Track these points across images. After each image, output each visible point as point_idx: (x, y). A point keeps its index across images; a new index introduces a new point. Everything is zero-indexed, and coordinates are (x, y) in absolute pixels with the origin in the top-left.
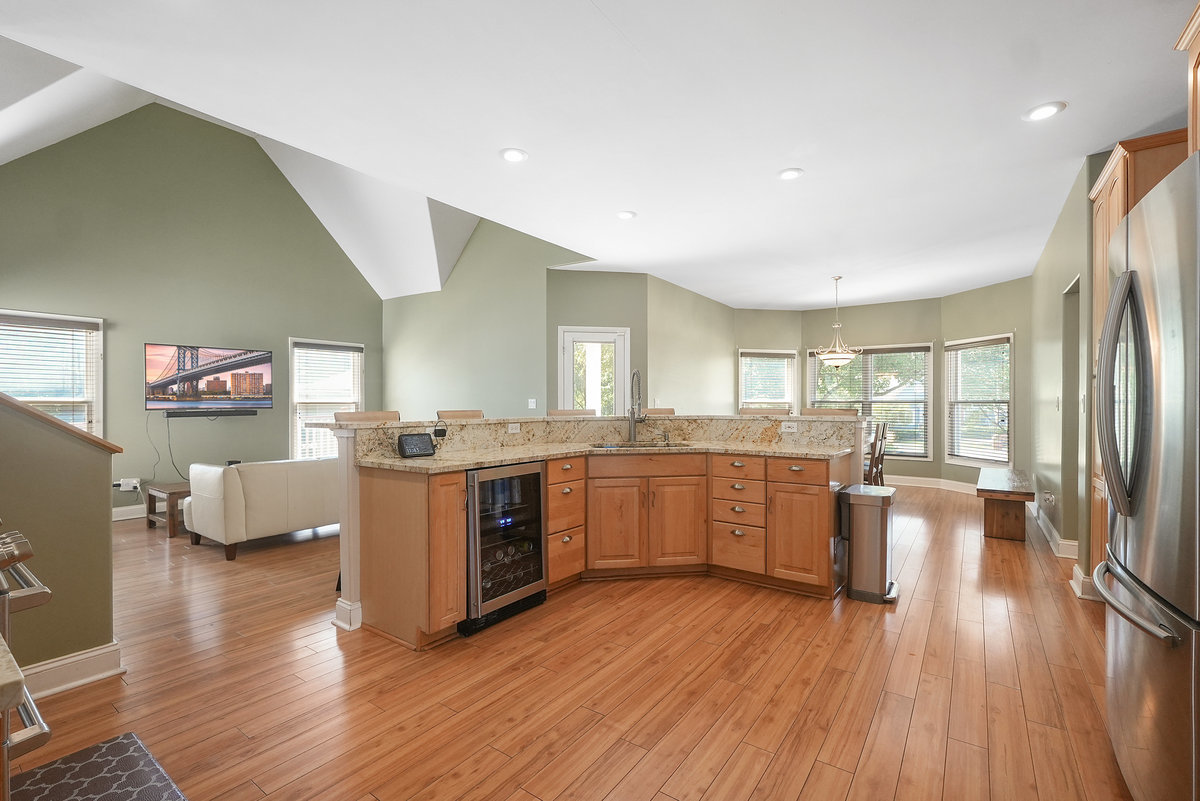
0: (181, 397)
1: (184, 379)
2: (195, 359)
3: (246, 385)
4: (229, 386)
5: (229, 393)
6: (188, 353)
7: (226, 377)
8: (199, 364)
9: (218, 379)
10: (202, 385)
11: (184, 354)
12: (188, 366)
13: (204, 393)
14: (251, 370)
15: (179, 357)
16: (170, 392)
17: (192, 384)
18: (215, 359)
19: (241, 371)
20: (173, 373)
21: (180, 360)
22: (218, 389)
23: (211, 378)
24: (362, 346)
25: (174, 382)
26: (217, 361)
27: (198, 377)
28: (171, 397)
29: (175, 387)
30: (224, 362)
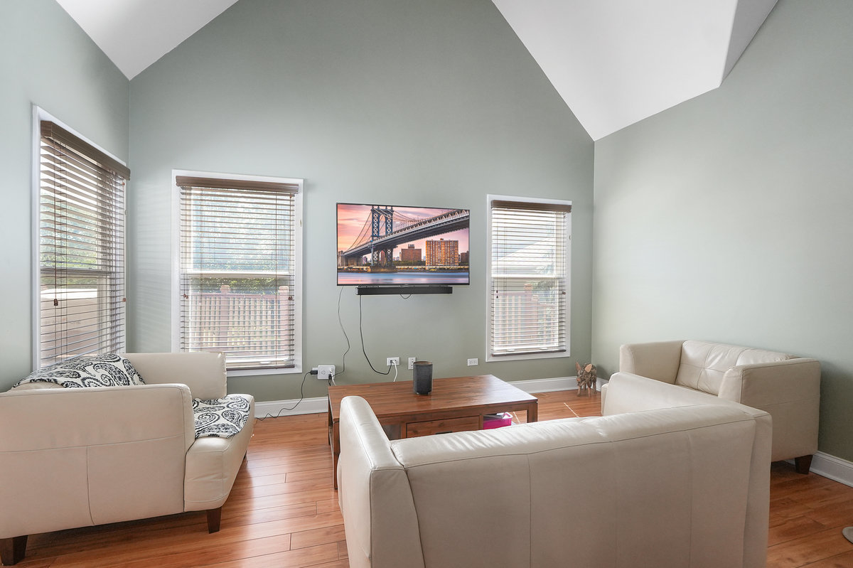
0: (375, 268)
1: (379, 247)
2: (389, 223)
3: (440, 254)
4: (424, 255)
5: (423, 263)
6: (382, 218)
7: (421, 244)
8: (394, 230)
9: (412, 247)
10: (397, 254)
11: (378, 218)
12: (382, 233)
13: (399, 263)
14: (447, 237)
15: (373, 223)
16: (364, 262)
17: (386, 252)
18: (410, 224)
19: (436, 238)
20: (367, 239)
21: (375, 225)
22: (412, 260)
23: (405, 246)
24: (569, 203)
25: (367, 251)
26: (412, 227)
27: (392, 244)
28: (365, 268)
29: (369, 257)
30: (419, 227)
